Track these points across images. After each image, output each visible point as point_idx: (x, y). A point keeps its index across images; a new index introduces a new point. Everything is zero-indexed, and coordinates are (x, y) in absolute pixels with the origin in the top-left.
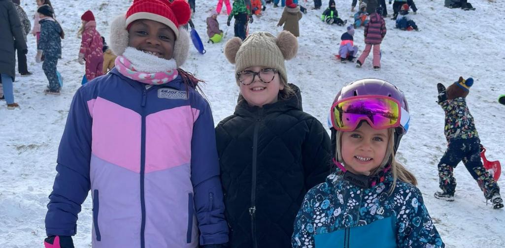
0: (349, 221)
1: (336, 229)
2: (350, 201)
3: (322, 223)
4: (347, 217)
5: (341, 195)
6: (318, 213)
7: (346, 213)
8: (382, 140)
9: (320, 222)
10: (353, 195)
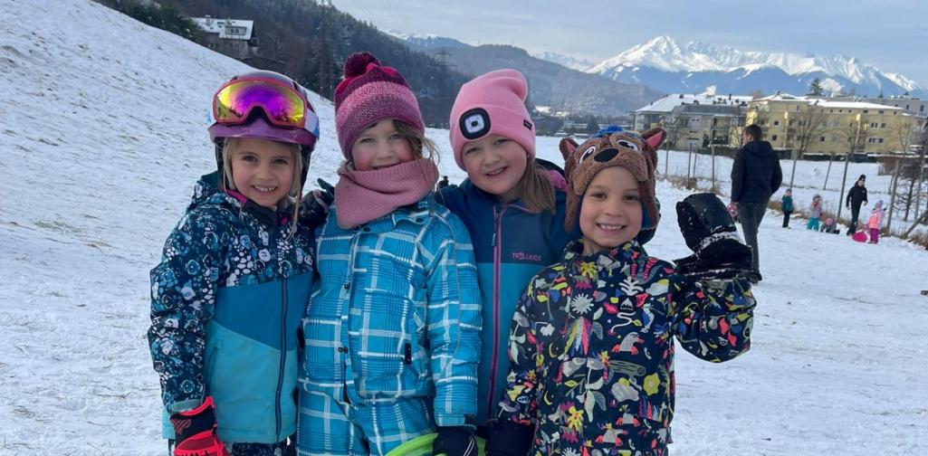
0: (287, 270)
1: (268, 280)
2: (281, 244)
3: (250, 269)
4: (284, 264)
5: (266, 234)
6: (241, 254)
7: (280, 259)
8: (285, 163)
9: (246, 268)
10: (284, 236)
